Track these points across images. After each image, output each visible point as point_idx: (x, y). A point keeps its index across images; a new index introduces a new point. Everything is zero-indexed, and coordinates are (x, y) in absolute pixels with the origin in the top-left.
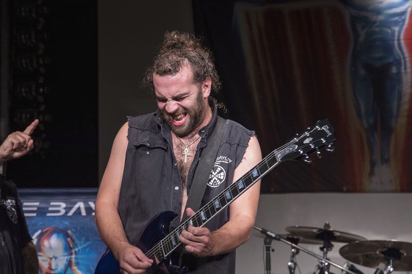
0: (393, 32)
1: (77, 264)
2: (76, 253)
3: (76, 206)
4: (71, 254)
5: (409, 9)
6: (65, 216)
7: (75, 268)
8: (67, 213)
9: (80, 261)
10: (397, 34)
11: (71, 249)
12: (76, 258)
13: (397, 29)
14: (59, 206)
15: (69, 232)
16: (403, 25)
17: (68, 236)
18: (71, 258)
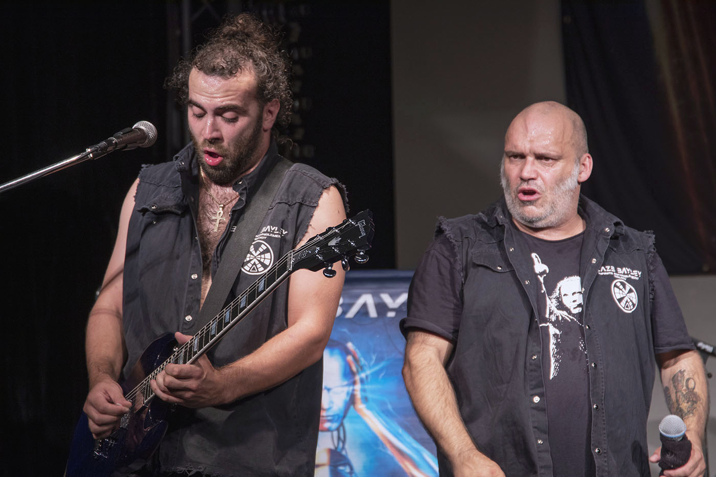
1: (365, 400)
2: (362, 381)
3: (361, 301)
4: (354, 383)
6: (342, 318)
7: (361, 406)
8: (345, 313)
9: (370, 396)
11: (353, 374)
12: (363, 390)
15: (350, 345)
17: (347, 352)
18: (354, 390)
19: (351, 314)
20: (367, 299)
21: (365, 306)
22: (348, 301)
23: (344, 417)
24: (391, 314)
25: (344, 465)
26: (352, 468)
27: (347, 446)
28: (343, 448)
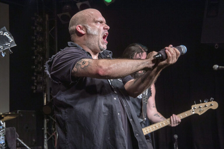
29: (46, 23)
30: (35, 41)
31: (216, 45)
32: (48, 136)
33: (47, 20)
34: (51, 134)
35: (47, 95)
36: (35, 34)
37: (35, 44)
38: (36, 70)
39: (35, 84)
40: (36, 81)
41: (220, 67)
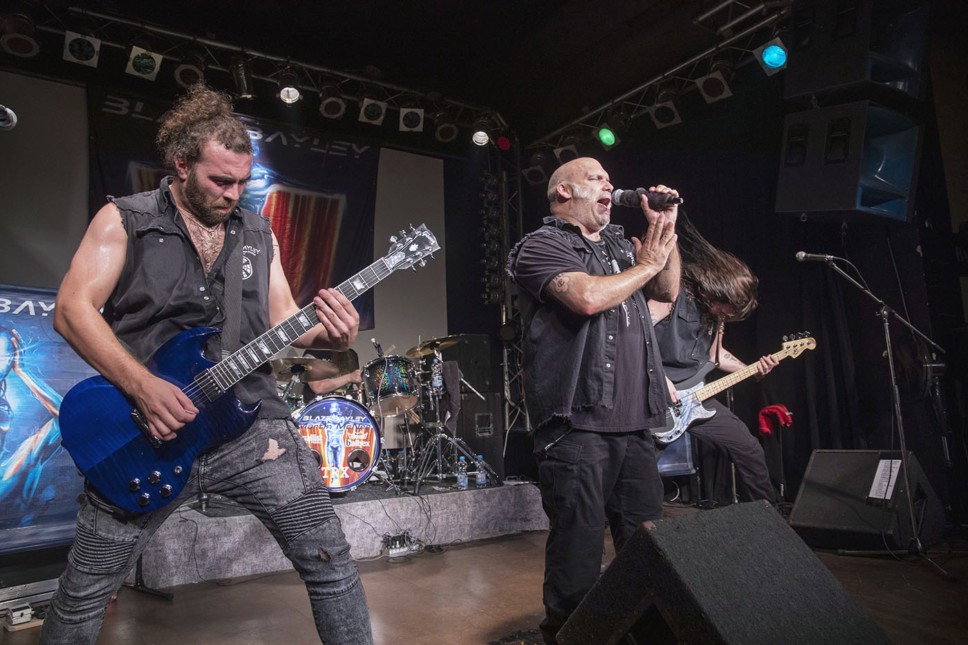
0: (256, 208)
1: (22, 365)
2: (21, 353)
3: (24, 305)
4: (15, 355)
5: (268, 194)
6: (9, 314)
7: (19, 369)
8: (12, 310)
9: (25, 363)
10: (258, 210)
11: (15, 349)
12: (21, 359)
13: (258, 206)
14: (4, 302)
15: (14, 331)
16: (263, 205)
17: (13, 335)
18: (14, 359)
19: (17, 311)
20: (29, 303)
21: (27, 307)
22: (14, 303)
23: (6, 376)
24: (44, 314)
25: (4, 405)
26: (9, 407)
27: (6, 394)
28: (4, 395)
29: (504, 185)
30: (485, 217)
31: (803, 215)
32: (510, 377)
33: (505, 180)
34: (515, 373)
35: (506, 309)
36: (486, 206)
37: (485, 223)
38: (488, 267)
39: (488, 290)
40: (487, 285)
41: (809, 255)
